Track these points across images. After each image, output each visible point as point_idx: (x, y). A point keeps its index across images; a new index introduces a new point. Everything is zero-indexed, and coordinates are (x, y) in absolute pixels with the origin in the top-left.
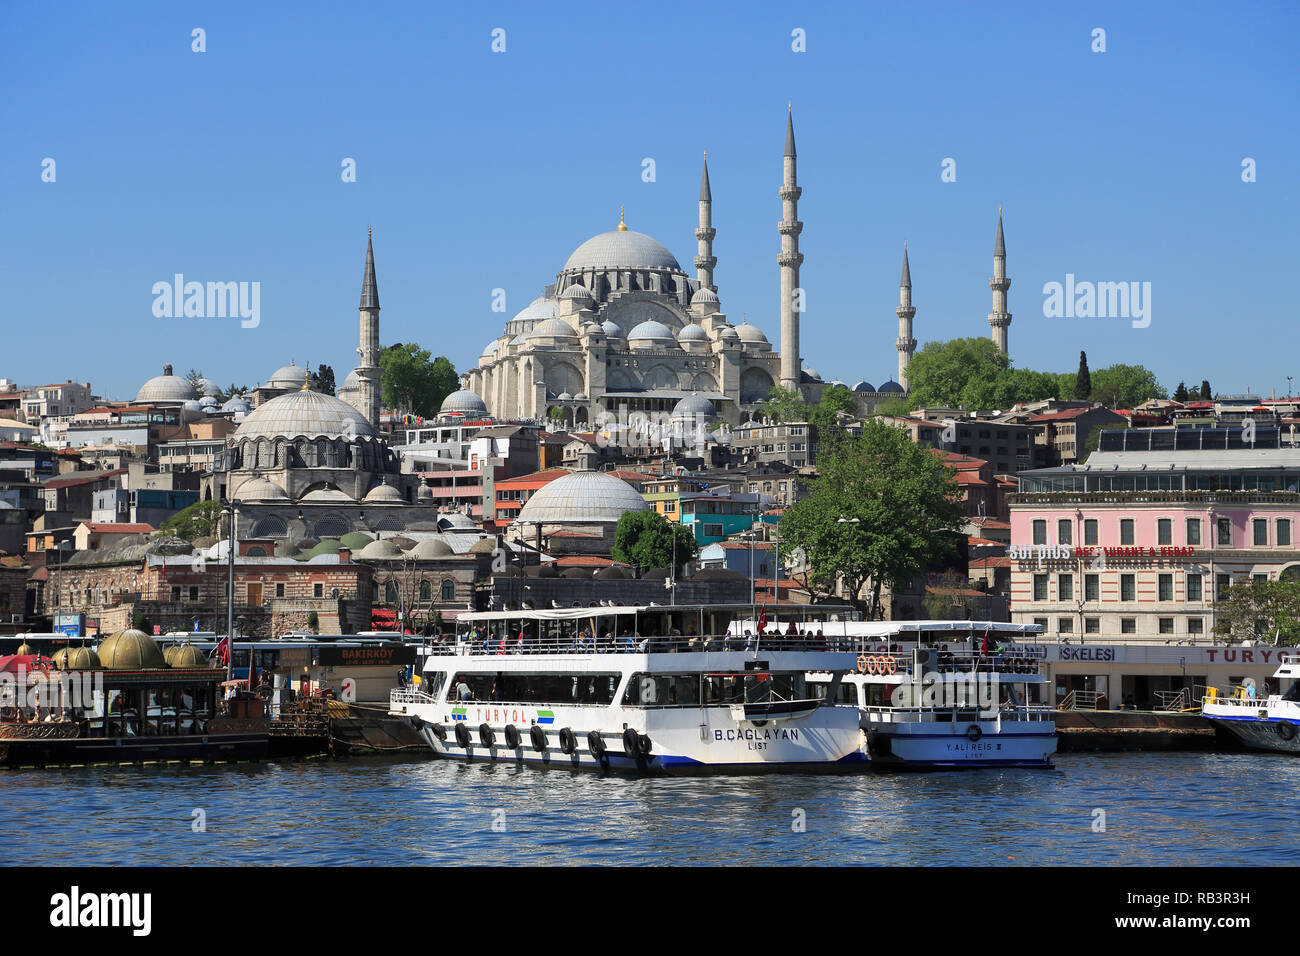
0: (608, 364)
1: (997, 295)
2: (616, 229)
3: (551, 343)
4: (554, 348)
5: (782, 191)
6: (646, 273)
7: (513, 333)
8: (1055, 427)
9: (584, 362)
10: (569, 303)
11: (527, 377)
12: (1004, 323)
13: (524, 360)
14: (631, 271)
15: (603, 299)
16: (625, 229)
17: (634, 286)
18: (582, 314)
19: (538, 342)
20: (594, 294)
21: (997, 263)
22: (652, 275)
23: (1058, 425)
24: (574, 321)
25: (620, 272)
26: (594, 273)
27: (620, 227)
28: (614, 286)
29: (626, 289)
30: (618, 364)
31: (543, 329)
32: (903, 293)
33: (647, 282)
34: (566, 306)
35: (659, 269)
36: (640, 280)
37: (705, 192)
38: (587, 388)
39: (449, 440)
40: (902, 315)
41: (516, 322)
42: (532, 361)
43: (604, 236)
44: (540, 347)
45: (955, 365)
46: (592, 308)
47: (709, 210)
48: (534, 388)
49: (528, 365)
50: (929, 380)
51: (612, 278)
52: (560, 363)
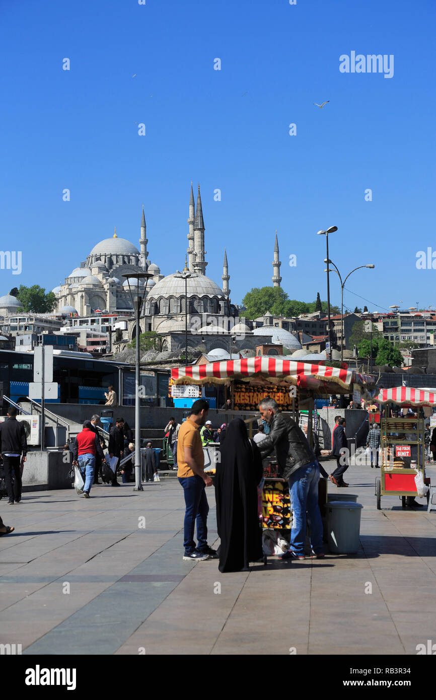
0: (117, 297)
1: (275, 269)
2: (113, 237)
3: (91, 287)
4: (93, 289)
5: (189, 221)
6: (128, 256)
7: (69, 283)
8: (333, 323)
9: (106, 295)
10: (97, 269)
11: (82, 302)
12: (279, 281)
13: (80, 294)
14: (122, 255)
15: (111, 268)
16: (117, 237)
17: (124, 262)
18: (104, 274)
19: (85, 286)
20: (107, 265)
21: (275, 255)
22: (131, 257)
23: (335, 321)
24: (100, 277)
25: (117, 256)
26: (106, 256)
27: (114, 236)
28: (115, 262)
29: (121, 263)
30: (121, 297)
31: (86, 280)
32: (225, 269)
33: (129, 260)
34: (95, 271)
35: (134, 255)
36: (126, 260)
37: (143, 223)
38: (108, 307)
39: (95, 324)
40: (224, 279)
41: (71, 278)
42: (84, 295)
43: (108, 239)
44: (87, 289)
45: (267, 298)
46: (107, 270)
47: (145, 231)
48: (85, 307)
49: (82, 297)
50: (255, 305)
51: (114, 258)
52: (95, 296)
